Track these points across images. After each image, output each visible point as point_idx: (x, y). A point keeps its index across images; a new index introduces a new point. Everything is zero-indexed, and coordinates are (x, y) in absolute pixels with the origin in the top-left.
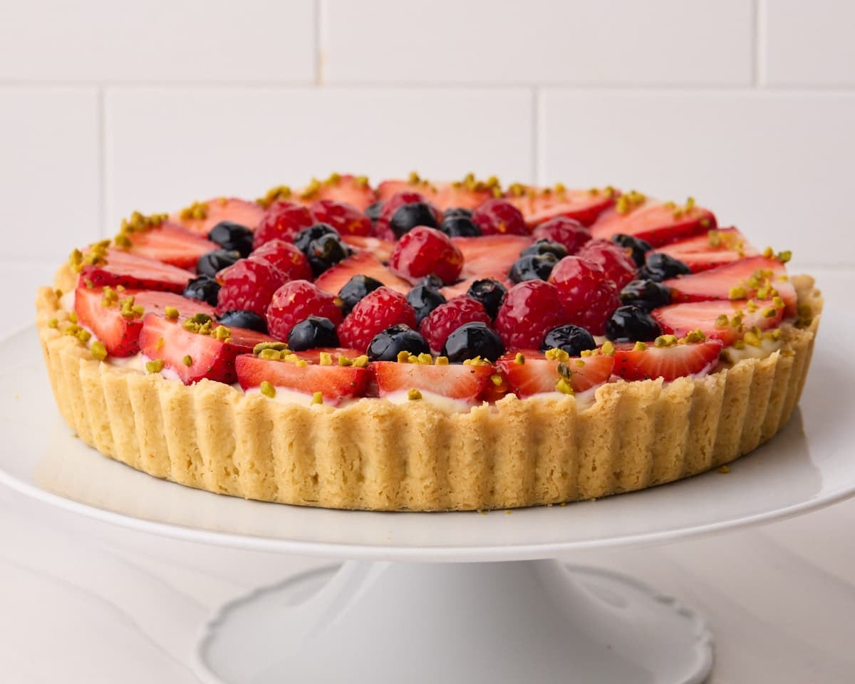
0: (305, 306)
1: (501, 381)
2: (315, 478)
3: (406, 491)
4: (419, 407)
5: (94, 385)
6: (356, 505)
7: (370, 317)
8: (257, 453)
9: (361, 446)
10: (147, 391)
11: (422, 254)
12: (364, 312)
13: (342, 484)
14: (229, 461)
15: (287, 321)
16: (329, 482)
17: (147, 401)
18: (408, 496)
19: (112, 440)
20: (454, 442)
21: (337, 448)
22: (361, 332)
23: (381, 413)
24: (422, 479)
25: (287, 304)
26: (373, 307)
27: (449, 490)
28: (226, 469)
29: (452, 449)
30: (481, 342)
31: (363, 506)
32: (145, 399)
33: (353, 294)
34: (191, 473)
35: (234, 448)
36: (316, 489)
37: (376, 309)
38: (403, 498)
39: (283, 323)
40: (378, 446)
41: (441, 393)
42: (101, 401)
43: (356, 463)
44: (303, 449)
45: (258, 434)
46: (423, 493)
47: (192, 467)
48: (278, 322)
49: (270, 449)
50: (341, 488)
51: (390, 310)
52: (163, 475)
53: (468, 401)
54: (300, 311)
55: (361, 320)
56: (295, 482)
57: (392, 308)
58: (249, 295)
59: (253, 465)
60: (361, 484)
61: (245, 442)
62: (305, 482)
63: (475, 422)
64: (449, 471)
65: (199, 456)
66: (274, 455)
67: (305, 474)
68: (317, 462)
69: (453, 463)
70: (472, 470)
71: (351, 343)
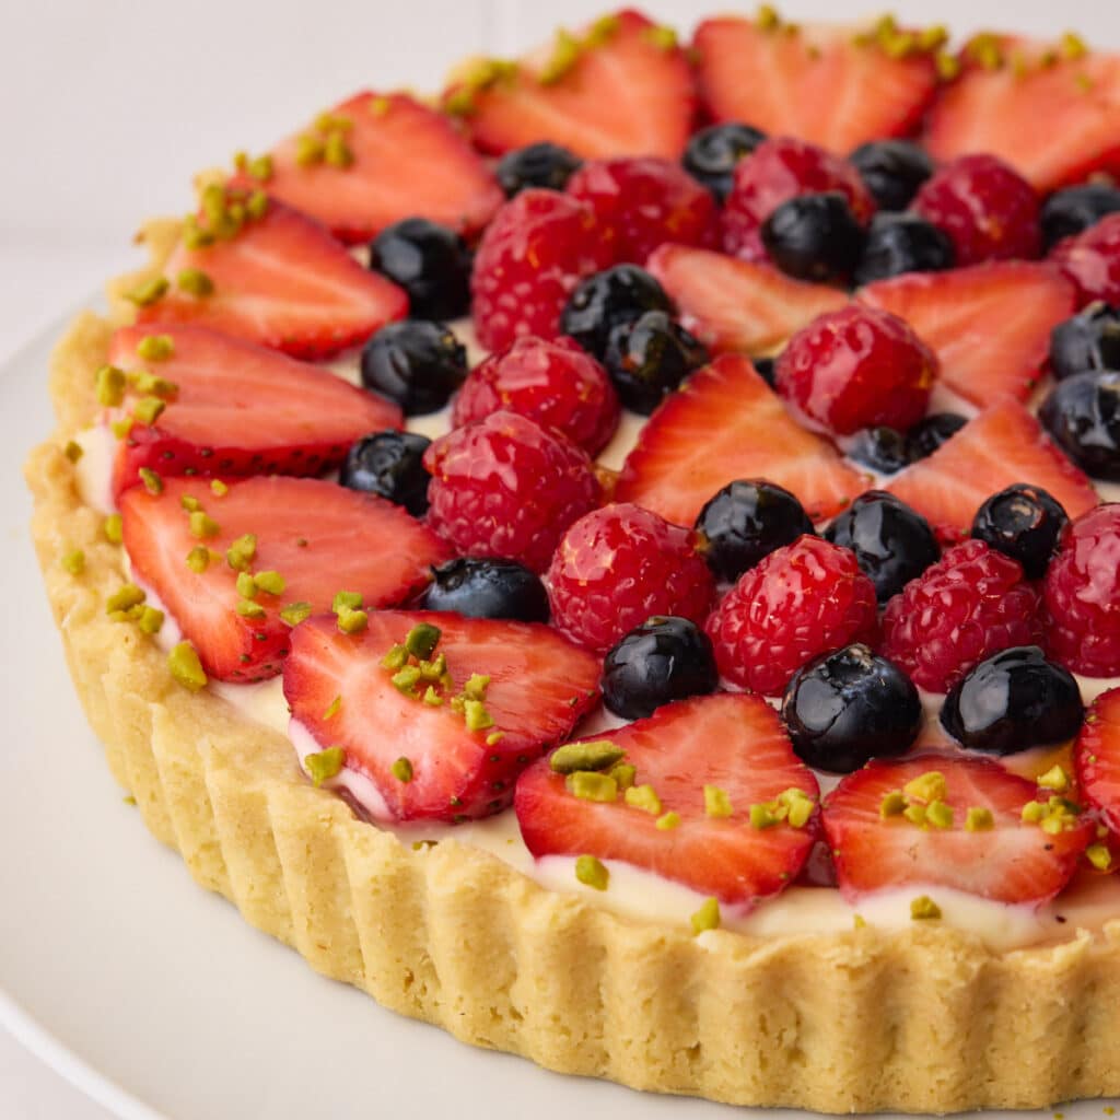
0: (637, 581)
1: (1109, 859)
2: (695, 1052)
3: (894, 1081)
4: (935, 939)
5: (186, 774)
6: (782, 1102)
7: (784, 621)
8: (570, 1002)
9: (805, 1007)
10: (315, 837)
11: (859, 379)
12: (773, 607)
13: (758, 1073)
14: (501, 997)
15: (597, 607)
16: (725, 1064)
17: (314, 855)
18: (900, 1089)
19: (223, 869)
20: (1007, 1000)
21: (752, 1017)
22: (765, 648)
23: (855, 965)
24: (932, 1068)
25: (598, 575)
26: (791, 596)
27: (987, 1076)
28: (493, 1011)
29: (1001, 1012)
30: (1040, 708)
31: (798, 1103)
32: (309, 852)
33: (734, 531)
34: (412, 999)
35: (514, 976)
36: (696, 1068)
37: (798, 602)
38: (887, 1092)
39: (589, 611)
40: (842, 1016)
41: (977, 892)
42: (201, 802)
43: (790, 1036)
44: (673, 1005)
45: (572, 970)
46: (932, 1091)
47: (416, 986)
48: (577, 607)
49: (596, 991)
50: (754, 1078)
51: (828, 604)
52: (349, 979)
53: (1038, 907)
54: (627, 591)
55: (765, 624)
56: (651, 1060)
57: (831, 599)
58: (503, 515)
59: (556, 1019)
60: (796, 1066)
61: (540, 980)
62: (674, 1059)
63: (1060, 974)
64: (992, 1046)
65: (431, 969)
66: (605, 1001)
67: (674, 1046)
68: (702, 1025)
69: (1000, 1034)
70: (1042, 1050)
71: (741, 670)
